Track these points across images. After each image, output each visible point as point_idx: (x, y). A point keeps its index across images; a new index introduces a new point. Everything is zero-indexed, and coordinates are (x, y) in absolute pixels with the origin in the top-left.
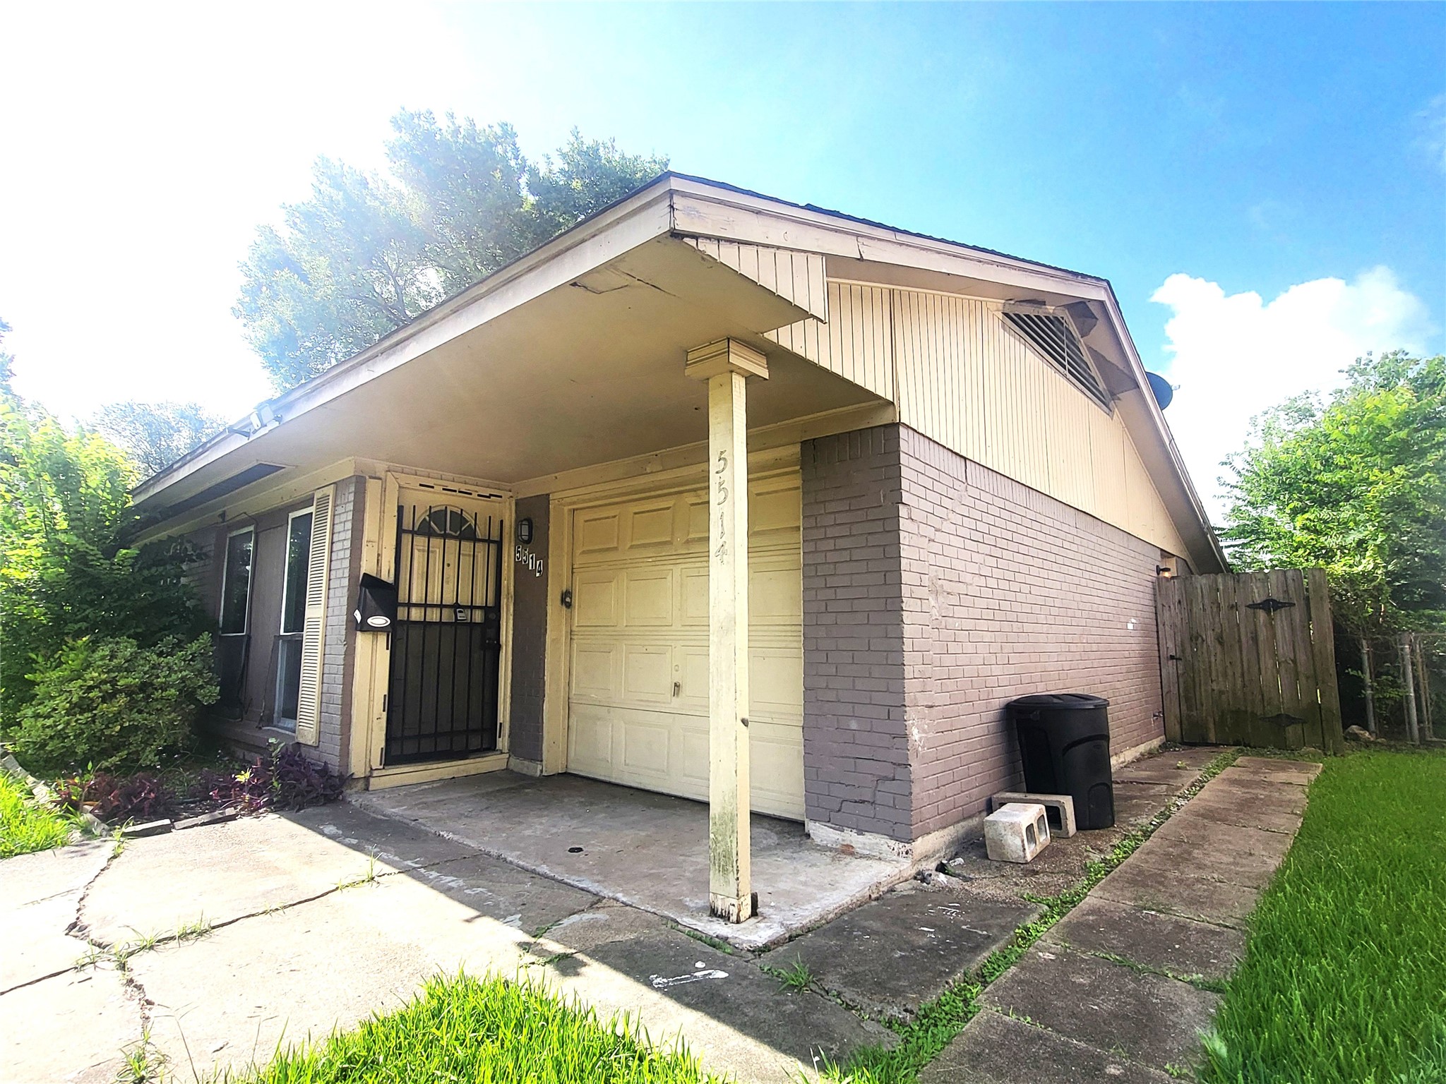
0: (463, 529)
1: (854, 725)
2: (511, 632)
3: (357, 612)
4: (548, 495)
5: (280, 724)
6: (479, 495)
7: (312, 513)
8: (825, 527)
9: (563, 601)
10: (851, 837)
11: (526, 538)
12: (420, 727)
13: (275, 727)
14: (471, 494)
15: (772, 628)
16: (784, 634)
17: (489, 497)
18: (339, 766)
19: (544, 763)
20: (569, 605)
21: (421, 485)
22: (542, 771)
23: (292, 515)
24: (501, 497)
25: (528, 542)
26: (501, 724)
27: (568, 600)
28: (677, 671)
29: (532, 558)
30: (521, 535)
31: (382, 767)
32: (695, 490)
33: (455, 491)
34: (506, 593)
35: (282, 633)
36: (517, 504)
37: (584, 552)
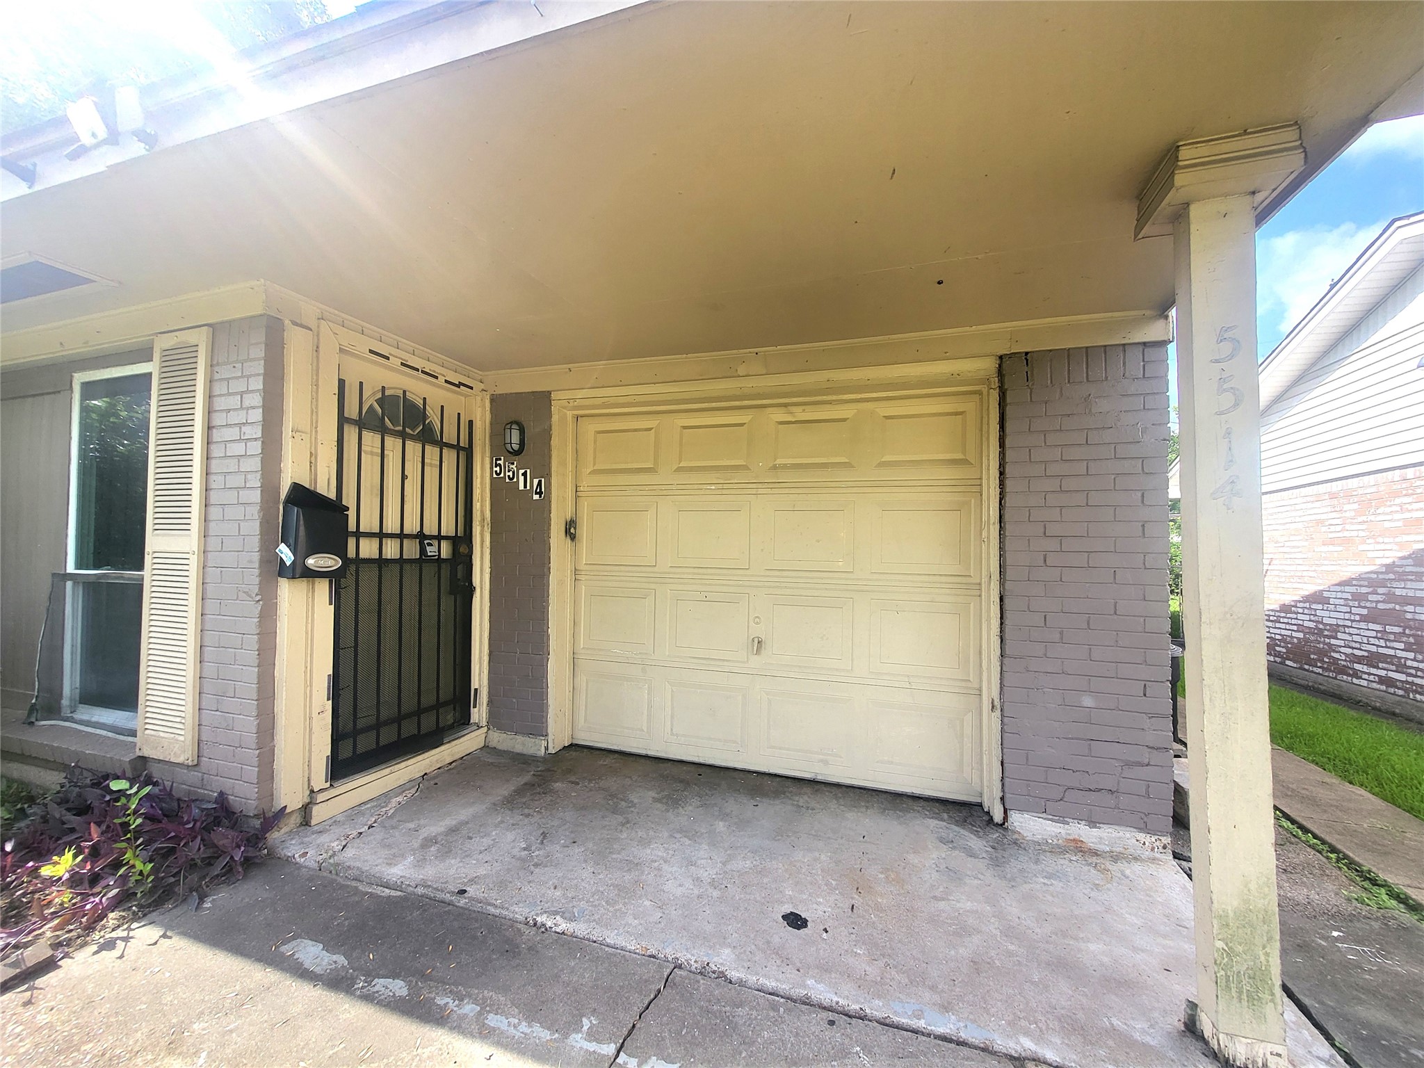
0: (421, 427)
1: (1088, 701)
2: (487, 570)
3: (283, 547)
4: (550, 393)
5: (77, 716)
6: (446, 381)
7: (150, 374)
8: (1046, 462)
9: (567, 532)
10: (1080, 830)
11: (516, 447)
12: (378, 711)
13: (66, 720)
14: (437, 378)
15: (910, 578)
16: (939, 586)
17: (458, 386)
18: (258, 799)
19: (550, 738)
20: (573, 537)
21: (371, 351)
22: (547, 748)
23: (80, 378)
24: (472, 388)
25: (517, 453)
26: (476, 690)
27: (572, 530)
28: (757, 623)
29: (525, 474)
30: (511, 443)
31: (328, 785)
32: (786, 405)
33: (418, 370)
34: (479, 518)
35: (71, 568)
36: (492, 401)
37: (594, 472)
